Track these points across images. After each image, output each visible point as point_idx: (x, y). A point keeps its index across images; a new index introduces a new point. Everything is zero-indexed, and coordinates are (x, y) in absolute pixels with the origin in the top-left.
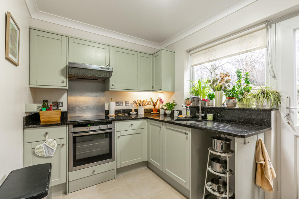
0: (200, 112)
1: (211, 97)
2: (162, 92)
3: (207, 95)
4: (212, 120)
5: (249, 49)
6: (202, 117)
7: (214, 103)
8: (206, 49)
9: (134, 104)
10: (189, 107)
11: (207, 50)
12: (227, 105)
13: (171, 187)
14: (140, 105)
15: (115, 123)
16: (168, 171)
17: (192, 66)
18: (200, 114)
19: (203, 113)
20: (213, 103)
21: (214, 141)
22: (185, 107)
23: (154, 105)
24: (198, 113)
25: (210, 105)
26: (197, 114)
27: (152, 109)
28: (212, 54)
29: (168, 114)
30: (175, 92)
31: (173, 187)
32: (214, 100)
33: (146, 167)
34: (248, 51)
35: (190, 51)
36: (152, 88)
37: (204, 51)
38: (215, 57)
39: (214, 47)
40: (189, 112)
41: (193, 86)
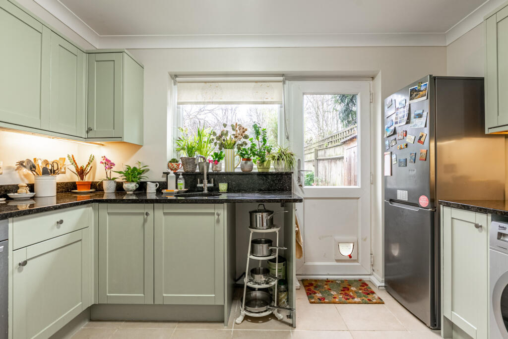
0: (206, 181)
1: (218, 157)
2: (103, 145)
3: (212, 153)
4: (226, 191)
5: (265, 100)
6: (209, 189)
7: (223, 167)
8: (205, 82)
9: (18, 169)
10: (182, 175)
11: (208, 84)
12: (242, 169)
13: (176, 324)
14: (45, 172)
15: (10, 225)
16: (170, 296)
17: (179, 103)
18: (206, 185)
19: (209, 182)
20: (221, 167)
21: (256, 216)
22: (174, 175)
23: (81, 173)
24: (202, 182)
25: (218, 169)
26: (199, 185)
27: (75, 182)
28: (216, 93)
29: (131, 191)
30: (142, 146)
31: (179, 322)
32: (222, 162)
33: (87, 323)
34: (264, 103)
35: (176, 76)
36: (87, 132)
37: (203, 84)
38: (221, 99)
39: (220, 83)
40: (181, 183)
41: (179, 139)
